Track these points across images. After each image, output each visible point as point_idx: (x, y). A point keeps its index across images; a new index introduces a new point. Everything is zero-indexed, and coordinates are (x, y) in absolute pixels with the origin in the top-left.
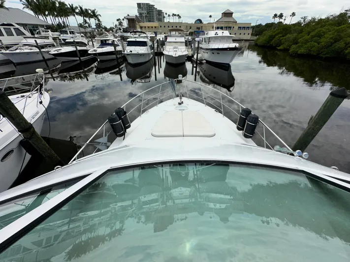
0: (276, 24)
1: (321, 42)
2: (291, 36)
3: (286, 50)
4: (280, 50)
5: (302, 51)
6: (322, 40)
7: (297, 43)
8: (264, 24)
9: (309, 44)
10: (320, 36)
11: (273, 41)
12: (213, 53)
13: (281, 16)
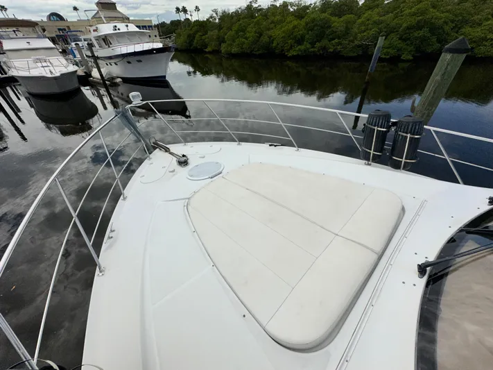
0: (183, 22)
1: (248, 38)
2: (213, 33)
3: (216, 52)
4: (209, 53)
5: (235, 50)
6: (248, 35)
7: (224, 41)
8: (168, 22)
9: (237, 41)
10: (243, 30)
11: (195, 41)
12: (129, 62)
13: (185, 10)
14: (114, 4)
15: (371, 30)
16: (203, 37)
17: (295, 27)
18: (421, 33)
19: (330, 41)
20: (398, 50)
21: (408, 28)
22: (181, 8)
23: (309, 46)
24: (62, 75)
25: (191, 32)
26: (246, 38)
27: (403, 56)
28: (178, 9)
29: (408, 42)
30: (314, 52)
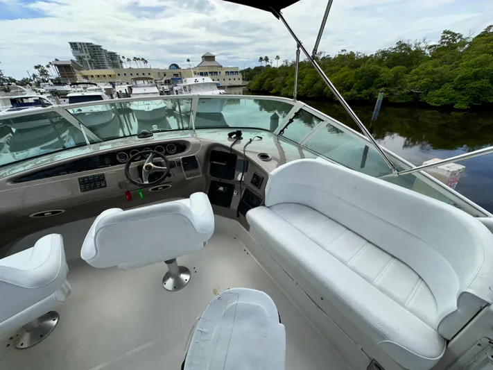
0: (264, 68)
2: (279, 80)
4: (273, 94)
11: (265, 84)
13: (267, 59)
14: (214, 57)
15: (423, 79)
16: (272, 82)
17: (346, 76)
18: (478, 84)
19: (377, 89)
20: (450, 100)
21: (463, 78)
22: (264, 58)
23: (355, 92)
24: (154, 110)
25: (263, 78)
26: (302, 85)
27: (456, 105)
28: (261, 59)
29: (464, 92)
30: (360, 98)
